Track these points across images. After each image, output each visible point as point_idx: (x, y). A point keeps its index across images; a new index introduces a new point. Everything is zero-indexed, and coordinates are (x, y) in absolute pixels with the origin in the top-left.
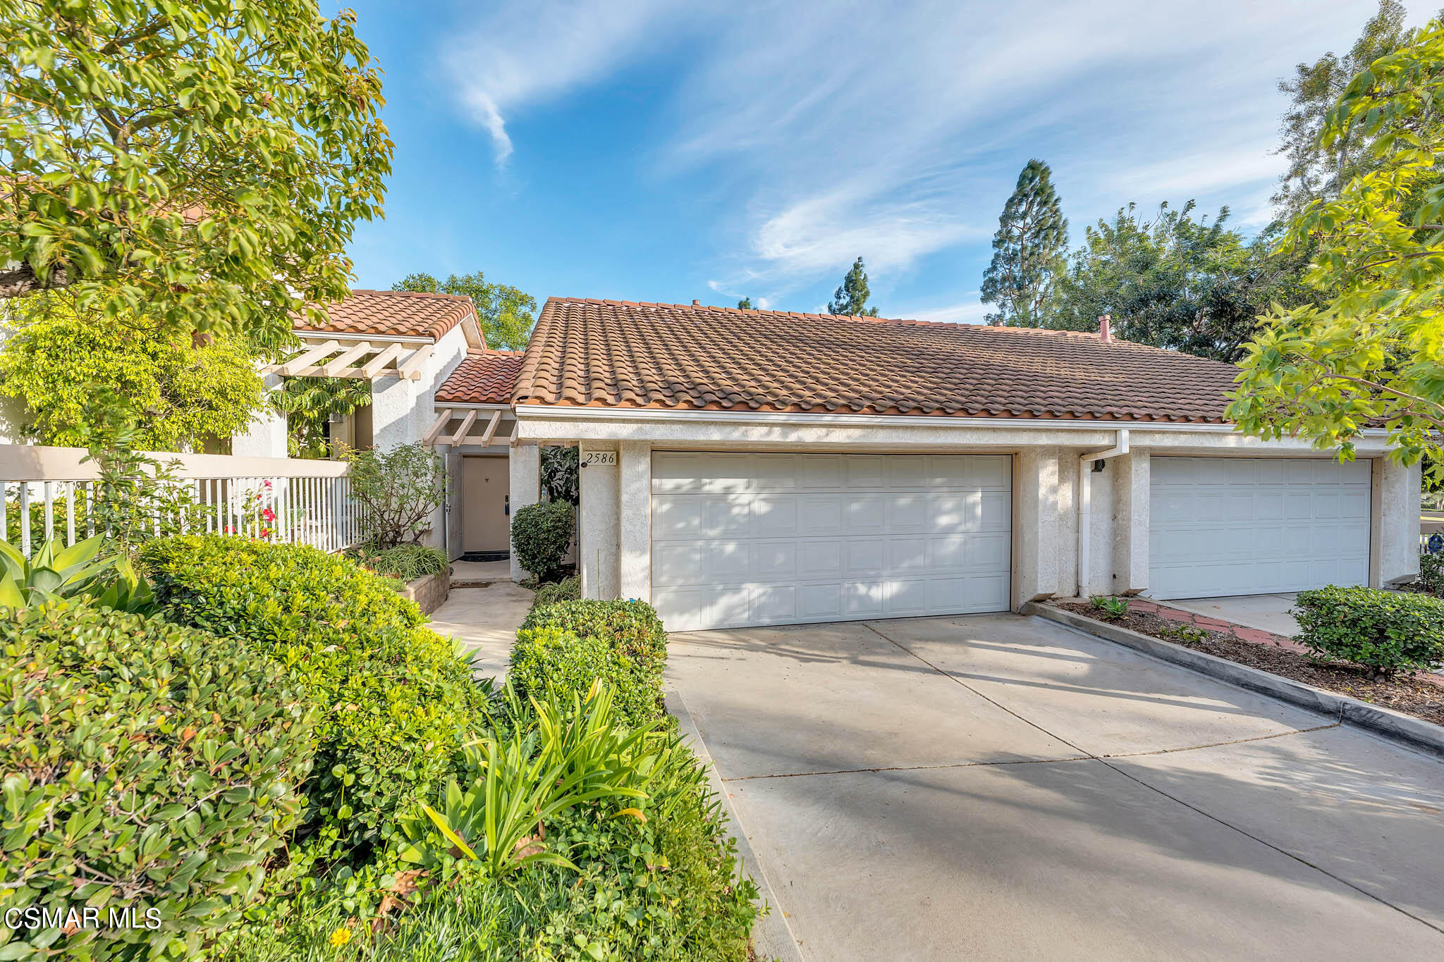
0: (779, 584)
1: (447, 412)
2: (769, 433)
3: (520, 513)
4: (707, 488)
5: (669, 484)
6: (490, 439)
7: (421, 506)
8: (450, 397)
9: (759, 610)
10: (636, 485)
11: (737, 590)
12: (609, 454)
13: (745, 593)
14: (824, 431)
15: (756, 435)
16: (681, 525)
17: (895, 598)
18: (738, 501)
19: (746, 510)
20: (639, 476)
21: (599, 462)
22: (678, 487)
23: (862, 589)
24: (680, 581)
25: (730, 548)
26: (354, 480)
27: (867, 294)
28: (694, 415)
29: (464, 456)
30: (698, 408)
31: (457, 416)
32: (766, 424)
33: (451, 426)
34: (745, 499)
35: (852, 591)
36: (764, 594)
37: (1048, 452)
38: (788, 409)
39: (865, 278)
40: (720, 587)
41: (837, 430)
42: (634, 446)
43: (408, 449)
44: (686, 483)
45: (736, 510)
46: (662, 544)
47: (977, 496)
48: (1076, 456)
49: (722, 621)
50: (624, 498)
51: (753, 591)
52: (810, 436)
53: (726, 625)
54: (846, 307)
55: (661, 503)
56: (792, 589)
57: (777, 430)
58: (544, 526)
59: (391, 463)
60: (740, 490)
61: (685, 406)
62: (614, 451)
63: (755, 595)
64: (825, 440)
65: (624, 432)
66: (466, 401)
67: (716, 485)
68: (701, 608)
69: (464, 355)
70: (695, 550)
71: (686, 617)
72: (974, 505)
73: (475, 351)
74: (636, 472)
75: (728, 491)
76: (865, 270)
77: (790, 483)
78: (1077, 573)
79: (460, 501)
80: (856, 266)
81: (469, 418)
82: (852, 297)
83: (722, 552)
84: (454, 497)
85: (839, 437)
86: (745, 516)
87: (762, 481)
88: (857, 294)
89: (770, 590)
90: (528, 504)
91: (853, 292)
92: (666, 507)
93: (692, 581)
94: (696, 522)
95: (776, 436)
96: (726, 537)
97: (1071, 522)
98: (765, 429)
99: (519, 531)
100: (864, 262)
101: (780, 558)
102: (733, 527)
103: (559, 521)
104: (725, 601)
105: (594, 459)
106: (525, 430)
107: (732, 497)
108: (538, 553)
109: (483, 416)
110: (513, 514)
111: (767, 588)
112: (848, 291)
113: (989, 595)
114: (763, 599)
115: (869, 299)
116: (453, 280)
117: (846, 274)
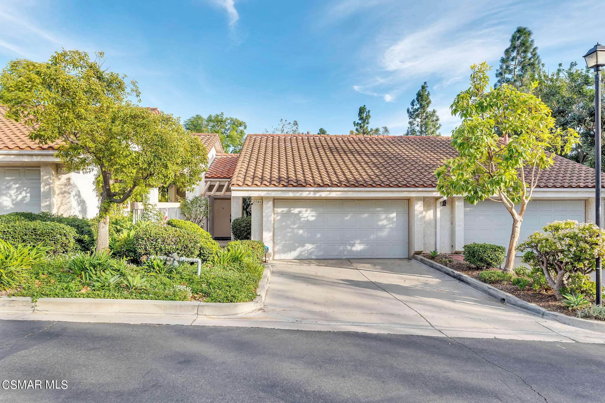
0: (318, 245)
1: (209, 183)
2: (309, 194)
3: (234, 221)
4: (293, 211)
5: (279, 210)
6: (225, 193)
7: (201, 218)
8: (210, 176)
9: (311, 253)
10: (268, 210)
11: (303, 246)
12: (260, 200)
13: (306, 247)
14: (328, 193)
15: (305, 194)
16: (284, 224)
17: (361, 251)
18: (303, 216)
19: (306, 219)
20: (269, 208)
21: (257, 203)
22: (283, 211)
23: (349, 248)
24: (283, 242)
25: (301, 232)
26: (182, 208)
27: (430, 102)
28: (284, 189)
29: (215, 199)
30: (286, 186)
31: (212, 184)
32: (309, 191)
33: (210, 188)
34: (305, 215)
35: (345, 248)
36: (313, 248)
37: (418, 199)
38: (316, 186)
39: (429, 93)
40: (298, 245)
41: (333, 193)
42: (268, 198)
43: (197, 198)
44: (285, 210)
45: (302, 219)
46: (278, 230)
47: (394, 215)
48: (434, 200)
49: (298, 256)
50: (264, 214)
51: (309, 247)
52: (324, 195)
53: (299, 258)
54: (417, 110)
55: (277, 216)
56: (323, 246)
57: (312, 193)
58: (243, 225)
59: (192, 202)
60: (304, 212)
61: (282, 186)
62: (261, 200)
63: (309, 248)
64: (329, 196)
65: (263, 194)
66: (216, 178)
67: (296, 211)
68: (291, 252)
69: (215, 156)
70: (288, 232)
71: (285, 255)
72: (393, 218)
73: (219, 154)
74: (268, 206)
75: (300, 212)
76: (428, 89)
77: (321, 210)
78: (436, 244)
79: (213, 217)
80: (423, 87)
81: (217, 184)
82: (421, 105)
83: (298, 233)
84: (211, 215)
85: (334, 195)
86: (306, 221)
87: (312, 209)
88: (424, 103)
89: (315, 247)
90: (237, 217)
91: (422, 102)
92: (279, 218)
93: (288, 242)
94: (289, 222)
95: (312, 195)
96: (299, 228)
97: (433, 225)
98: (308, 193)
99: (234, 227)
100: (428, 84)
101: (319, 236)
102: (301, 225)
103: (248, 223)
104: (299, 250)
105: (255, 202)
106: (234, 194)
107: (301, 215)
108: (241, 235)
109: (222, 184)
110: (232, 221)
111: (314, 246)
112: (418, 101)
113: (399, 251)
114: (312, 250)
115: (430, 105)
116: (210, 116)
117: (417, 92)
